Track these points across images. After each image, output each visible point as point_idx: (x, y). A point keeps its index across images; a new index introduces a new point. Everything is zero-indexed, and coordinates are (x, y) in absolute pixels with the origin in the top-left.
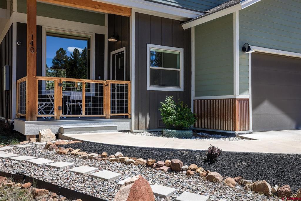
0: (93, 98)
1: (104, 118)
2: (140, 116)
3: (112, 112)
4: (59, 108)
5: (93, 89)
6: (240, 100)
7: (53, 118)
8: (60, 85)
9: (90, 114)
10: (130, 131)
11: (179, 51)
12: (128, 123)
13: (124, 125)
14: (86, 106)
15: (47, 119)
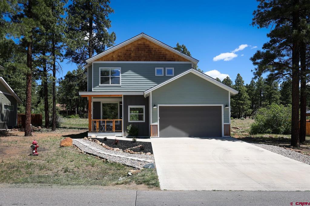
0: (119, 125)
1: (113, 132)
2: (126, 132)
3: (115, 130)
4: (98, 129)
5: (119, 122)
6: (153, 125)
7: (96, 132)
8: (98, 122)
9: (117, 130)
10: (122, 137)
11: (143, 107)
12: (121, 134)
13: (120, 134)
14: (106, 128)
15: (94, 132)
